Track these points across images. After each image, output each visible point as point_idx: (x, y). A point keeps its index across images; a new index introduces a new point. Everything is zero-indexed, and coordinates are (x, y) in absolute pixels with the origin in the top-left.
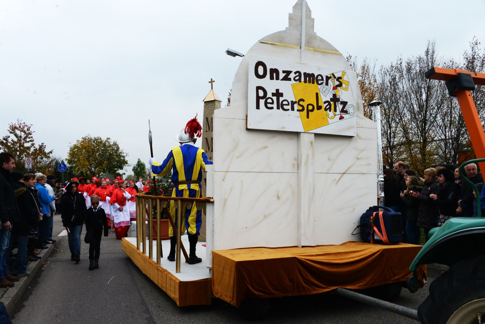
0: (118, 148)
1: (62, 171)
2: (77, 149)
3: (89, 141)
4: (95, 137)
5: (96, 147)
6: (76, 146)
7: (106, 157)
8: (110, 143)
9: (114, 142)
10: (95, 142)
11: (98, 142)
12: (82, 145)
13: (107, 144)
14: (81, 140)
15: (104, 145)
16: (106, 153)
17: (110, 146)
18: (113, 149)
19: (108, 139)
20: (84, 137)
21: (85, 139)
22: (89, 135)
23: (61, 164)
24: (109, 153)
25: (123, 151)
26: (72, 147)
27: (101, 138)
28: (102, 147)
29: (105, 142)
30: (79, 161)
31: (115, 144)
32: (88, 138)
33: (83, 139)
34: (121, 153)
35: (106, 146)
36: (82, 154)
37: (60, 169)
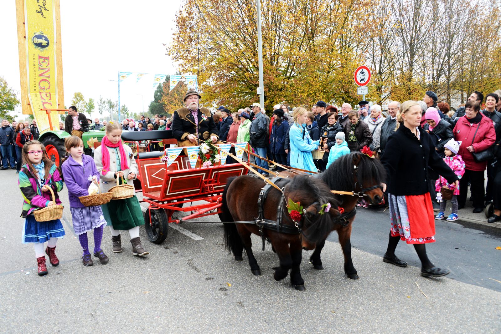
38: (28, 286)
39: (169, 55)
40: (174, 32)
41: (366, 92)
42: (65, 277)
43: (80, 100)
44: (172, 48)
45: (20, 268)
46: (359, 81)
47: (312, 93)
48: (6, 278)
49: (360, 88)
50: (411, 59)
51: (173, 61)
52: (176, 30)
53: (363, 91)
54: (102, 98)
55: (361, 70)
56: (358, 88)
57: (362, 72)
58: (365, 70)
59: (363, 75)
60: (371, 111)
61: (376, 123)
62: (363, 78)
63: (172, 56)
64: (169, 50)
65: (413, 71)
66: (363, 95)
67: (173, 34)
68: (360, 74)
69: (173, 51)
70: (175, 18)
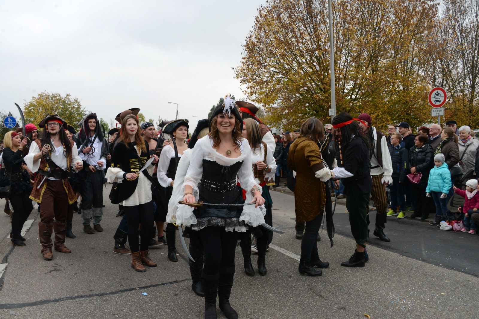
0: (79, 105)
1: (10, 127)
2: (32, 107)
3: (46, 98)
4: (53, 93)
5: (55, 105)
6: (31, 104)
7: (66, 115)
8: (71, 100)
9: (75, 100)
10: (54, 99)
11: (57, 99)
12: (39, 103)
13: (67, 102)
14: (37, 96)
15: (64, 103)
16: (66, 111)
17: (70, 104)
18: (74, 107)
19: (68, 95)
20: (41, 94)
21: (41, 95)
22: (45, 91)
23: (8, 118)
24: (69, 111)
25: (86, 109)
26: (27, 104)
27: (59, 95)
28: (61, 105)
29: (65, 99)
30: (36, 120)
31: (76, 101)
32: (45, 95)
33: (40, 96)
34: (82, 111)
35: (66, 103)
36: (38, 113)
37: (6, 124)
38: (149, 308)
39: (238, 78)
40: (244, 56)
41: (442, 113)
42: (185, 299)
43: (141, 120)
44: (240, 72)
45: (134, 286)
46: (434, 103)
47: (379, 114)
48: (123, 296)
49: (435, 110)
50: (472, 81)
51: (242, 83)
52: (245, 54)
53: (438, 112)
54: (160, 118)
55: (435, 92)
56: (433, 110)
57: (437, 93)
58: (440, 92)
59: (438, 96)
60: (459, 132)
61: (466, 145)
62: (439, 99)
63: (240, 79)
64: (237, 73)
65: (475, 93)
66: (438, 116)
67: (243, 58)
68: (435, 96)
69: (241, 75)
70: (245, 43)
